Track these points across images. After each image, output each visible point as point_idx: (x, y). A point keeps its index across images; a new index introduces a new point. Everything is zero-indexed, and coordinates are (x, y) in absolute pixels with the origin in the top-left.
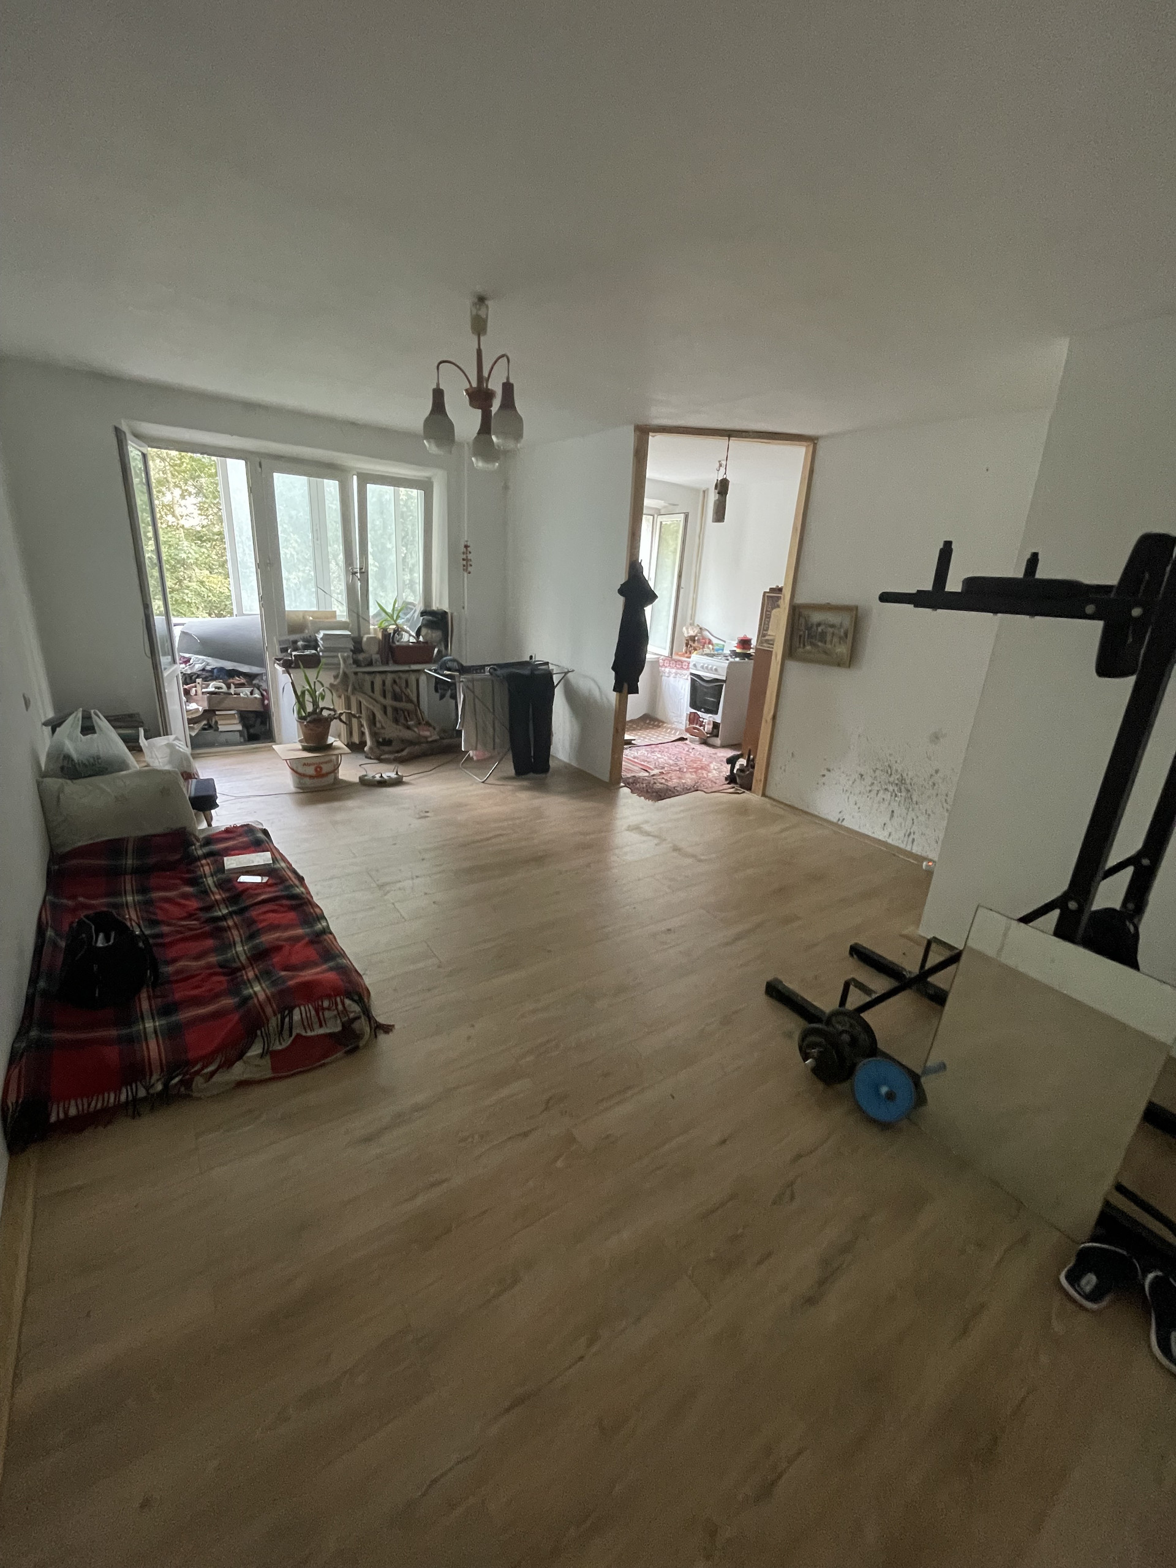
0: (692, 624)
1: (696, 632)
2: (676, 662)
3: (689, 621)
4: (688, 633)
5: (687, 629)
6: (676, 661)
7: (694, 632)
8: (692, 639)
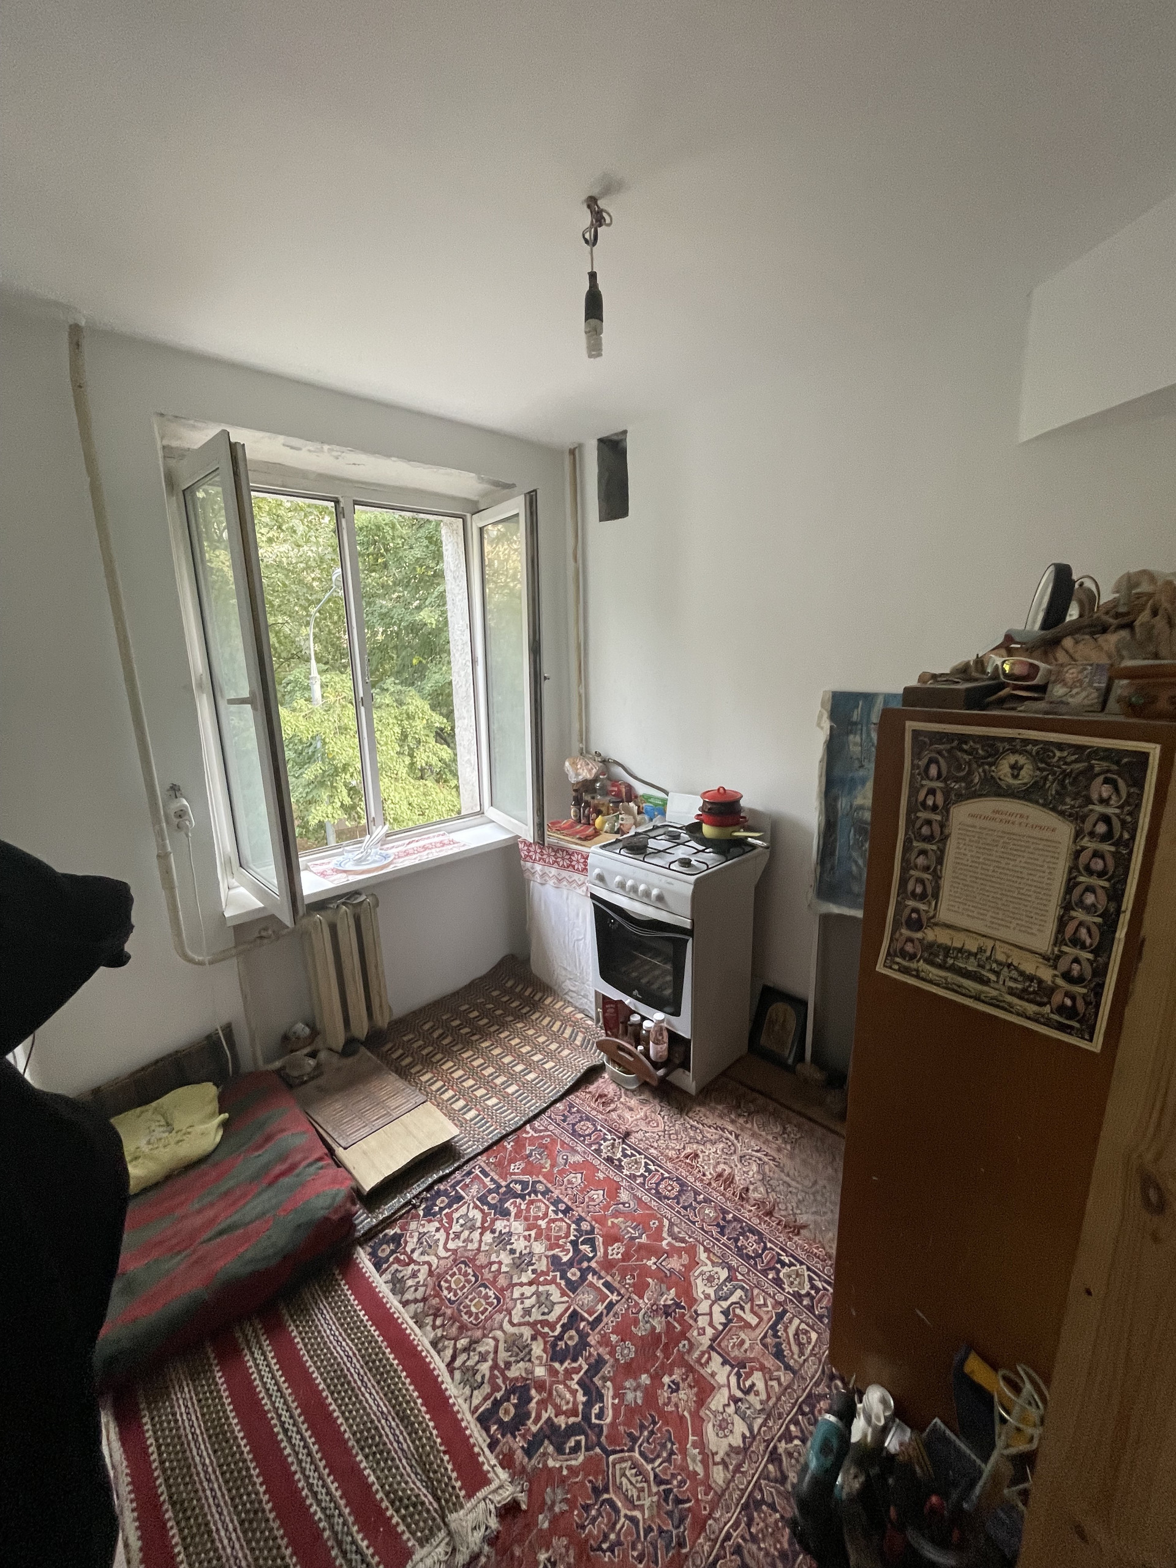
0: (584, 753)
1: (594, 771)
2: (556, 851)
3: (576, 745)
4: (577, 775)
5: (574, 764)
6: (558, 850)
7: (590, 771)
8: (587, 786)
